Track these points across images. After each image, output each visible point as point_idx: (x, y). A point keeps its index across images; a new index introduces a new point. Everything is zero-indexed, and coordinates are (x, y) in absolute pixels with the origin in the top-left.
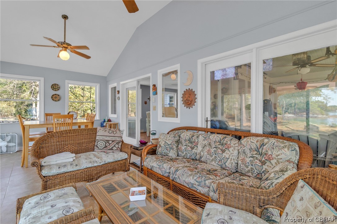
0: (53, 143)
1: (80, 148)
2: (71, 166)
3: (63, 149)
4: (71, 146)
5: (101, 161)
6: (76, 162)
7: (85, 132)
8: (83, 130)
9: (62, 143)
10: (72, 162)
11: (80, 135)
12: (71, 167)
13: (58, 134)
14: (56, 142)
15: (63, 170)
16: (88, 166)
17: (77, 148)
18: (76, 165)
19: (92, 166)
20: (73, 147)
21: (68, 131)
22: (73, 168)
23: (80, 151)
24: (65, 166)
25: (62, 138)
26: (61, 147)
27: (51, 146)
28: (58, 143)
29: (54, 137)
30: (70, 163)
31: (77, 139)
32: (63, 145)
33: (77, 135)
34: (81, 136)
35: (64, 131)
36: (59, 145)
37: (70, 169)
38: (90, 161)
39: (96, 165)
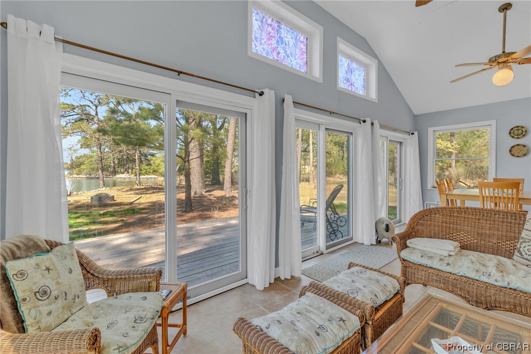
0: (437, 223)
1: (482, 242)
2: (439, 261)
3: (451, 235)
4: (466, 235)
5: (499, 279)
6: (451, 260)
7: (497, 216)
8: (493, 213)
9: (451, 225)
10: (445, 257)
11: (486, 220)
12: (439, 264)
13: (446, 210)
14: (442, 223)
15: (425, 261)
16: (467, 275)
17: (476, 241)
18: (448, 264)
19: (477, 278)
20: (469, 237)
21: (464, 209)
22: (441, 265)
23: (483, 248)
24: (431, 258)
25: (452, 218)
26: (448, 231)
27: (435, 226)
28: (444, 224)
29: (439, 213)
30: (442, 257)
31: (478, 225)
32: (453, 229)
33: (479, 219)
34: (488, 222)
35: (457, 208)
36: (446, 227)
37: (436, 264)
38: (477, 268)
39: (484, 279)
